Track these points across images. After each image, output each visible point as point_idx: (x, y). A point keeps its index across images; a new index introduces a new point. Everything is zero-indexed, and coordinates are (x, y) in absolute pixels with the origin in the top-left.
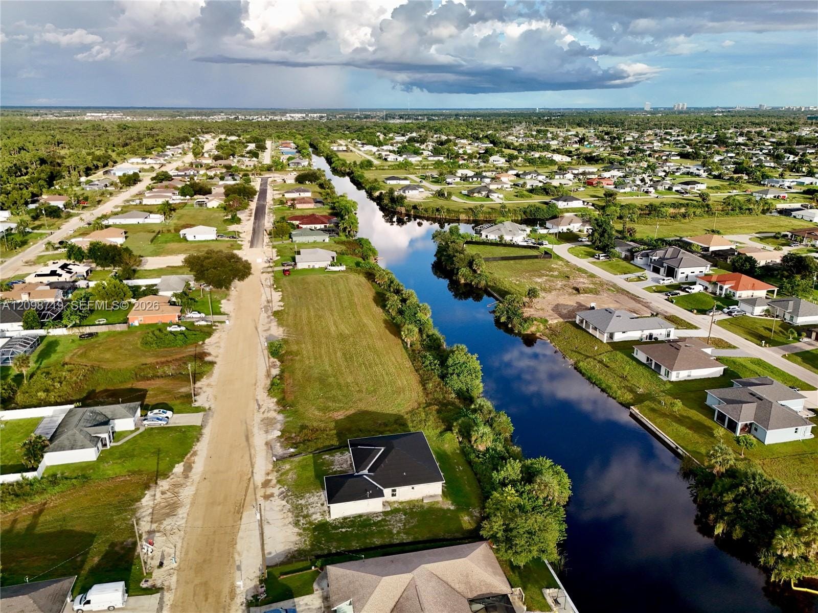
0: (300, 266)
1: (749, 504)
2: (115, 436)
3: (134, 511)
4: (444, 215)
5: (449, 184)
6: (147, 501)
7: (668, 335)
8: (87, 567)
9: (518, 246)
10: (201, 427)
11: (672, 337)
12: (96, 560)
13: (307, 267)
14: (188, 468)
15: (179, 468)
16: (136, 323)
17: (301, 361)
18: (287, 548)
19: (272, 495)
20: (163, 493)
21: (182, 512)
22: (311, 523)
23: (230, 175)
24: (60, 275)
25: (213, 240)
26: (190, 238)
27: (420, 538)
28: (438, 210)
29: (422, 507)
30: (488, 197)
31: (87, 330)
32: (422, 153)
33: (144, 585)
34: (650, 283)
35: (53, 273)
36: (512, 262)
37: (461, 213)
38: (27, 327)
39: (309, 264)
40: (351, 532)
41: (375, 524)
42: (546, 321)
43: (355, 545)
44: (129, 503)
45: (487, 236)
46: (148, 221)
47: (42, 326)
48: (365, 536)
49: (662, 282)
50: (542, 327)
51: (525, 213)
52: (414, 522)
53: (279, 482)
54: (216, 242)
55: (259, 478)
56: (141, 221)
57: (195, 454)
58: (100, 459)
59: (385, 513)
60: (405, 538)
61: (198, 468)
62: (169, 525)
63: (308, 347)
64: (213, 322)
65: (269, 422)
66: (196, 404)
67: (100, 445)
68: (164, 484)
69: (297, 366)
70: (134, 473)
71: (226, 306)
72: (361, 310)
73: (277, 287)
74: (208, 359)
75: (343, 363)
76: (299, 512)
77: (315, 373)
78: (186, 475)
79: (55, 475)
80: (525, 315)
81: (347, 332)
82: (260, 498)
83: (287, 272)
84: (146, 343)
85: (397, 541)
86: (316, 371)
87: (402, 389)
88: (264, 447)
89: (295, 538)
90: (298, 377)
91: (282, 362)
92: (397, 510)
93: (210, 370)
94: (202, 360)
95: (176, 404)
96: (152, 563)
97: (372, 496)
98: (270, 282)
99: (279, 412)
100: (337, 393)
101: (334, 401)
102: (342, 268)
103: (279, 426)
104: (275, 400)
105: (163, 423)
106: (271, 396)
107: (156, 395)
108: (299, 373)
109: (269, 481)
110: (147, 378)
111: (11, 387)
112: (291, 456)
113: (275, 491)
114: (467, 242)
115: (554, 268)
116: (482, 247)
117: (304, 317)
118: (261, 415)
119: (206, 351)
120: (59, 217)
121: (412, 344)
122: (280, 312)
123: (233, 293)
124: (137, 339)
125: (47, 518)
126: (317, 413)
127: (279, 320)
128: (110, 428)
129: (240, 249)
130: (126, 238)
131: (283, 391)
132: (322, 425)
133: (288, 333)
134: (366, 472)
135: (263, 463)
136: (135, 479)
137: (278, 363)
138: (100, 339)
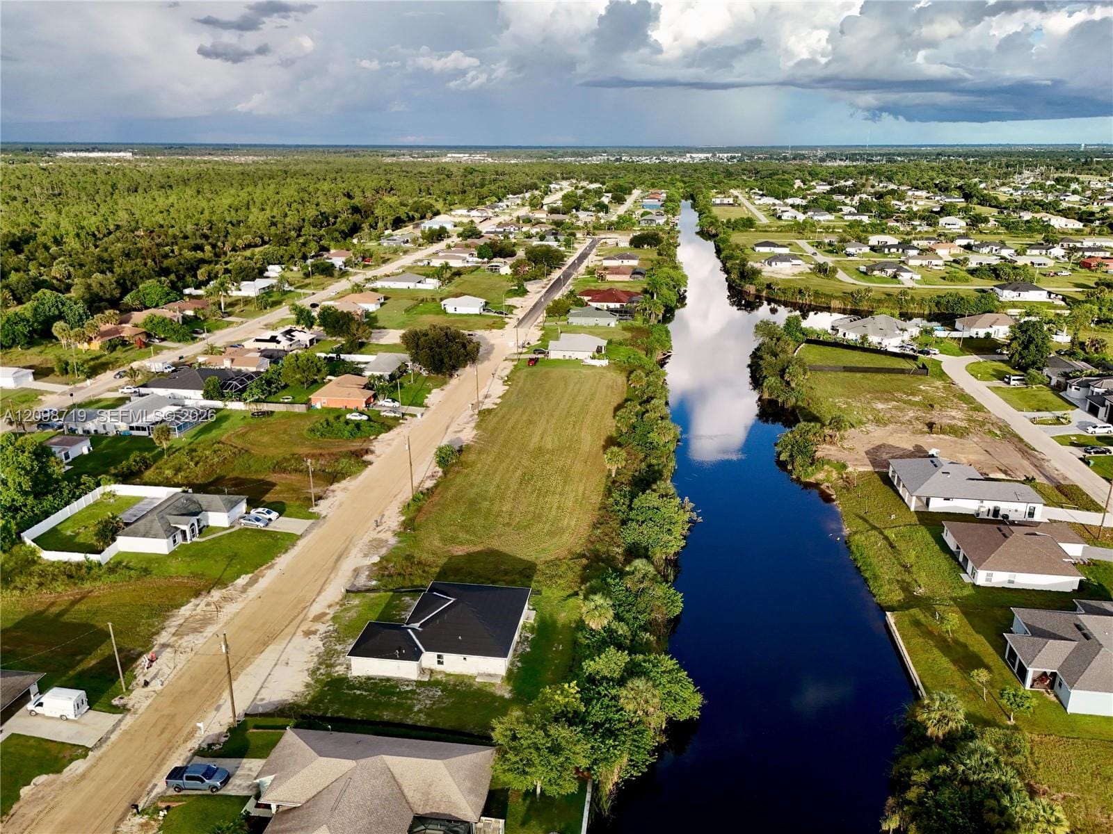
0: (554, 355)
1: (946, 794)
2: (204, 530)
3: (167, 618)
4: (807, 300)
5: (848, 255)
6: (185, 611)
7: (1031, 514)
8: (79, 669)
9: (886, 353)
10: (299, 537)
11: (1037, 518)
12: (93, 662)
13: (561, 358)
14: (253, 582)
15: (243, 580)
16: (318, 406)
17: (467, 475)
18: (285, 698)
19: (314, 633)
20: (208, 604)
21: (210, 630)
22: (329, 675)
23: (553, 234)
24: (278, 342)
25: (476, 315)
26: (450, 310)
27: (441, 725)
28: (800, 292)
29: (471, 685)
30: (895, 276)
31: (265, 407)
32: (841, 210)
33: (115, 702)
34: (1071, 430)
35: (273, 339)
36: (858, 375)
37: (836, 298)
38: (207, 396)
39: (565, 353)
40: (366, 696)
41: (400, 693)
42: (844, 467)
43: (358, 714)
44: (165, 607)
45: (844, 335)
46: (420, 286)
47: (222, 397)
48: (378, 705)
49: (1091, 429)
50: (835, 475)
51: (938, 304)
52: (448, 702)
53: (334, 618)
54: (478, 318)
55: (316, 609)
56: (412, 285)
57: (270, 568)
58: (173, 554)
59: (420, 684)
60: (423, 720)
61: (263, 583)
62: (186, 641)
63: (488, 459)
64: (403, 414)
65: (376, 544)
66: (315, 509)
67: (179, 538)
68: (216, 594)
69: (458, 481)
70: (195, 575)
71: (435, 397)
72: (588, 420)
73: (508, 380)
74: (367, 458)
75: (514, 486)
76: (327, 658)
77: (472, 493)
78: (244, 590)
79: (120, 563)
80: (818, 454)
81: (549, 447)
82: (300, 633)
83: (534, 362)
84: (312, 430)
85: (409, 722)
86: (475, 490)
87: (562, 531)
88: (349, 573)
89: (300, 688)
90: (449, 495)
91: (445, 473)
92: (437, 683)
93: (360, 471)
94: (359, 458)
95: (293, 505)
96: (141, 680)
97: (403, 657)
98: (507, 372)
99: (396, 534)
100: (479, 522)
101: (467, 532)
102: (605, 362)
103: (383, 551)
104: (403, 518)
105: (261, 525)
106: (402, 513)
107: (281, 492)
108: (453, 490)
109: (324, 614)
110: (285, 470)
111: (144, 460)
112: (369, 590)
113: (322, 628)
114: (809, 342)
115: (920, 390)
116: (829, 349)
117: (512, 421)
118: (374, 535)
119: (372, 448)
120: (331, 275)
121: (618, 473)
122: (489, 411)
123: (454, 382)
124: (308, 425)
125: (82, 607)
126: (437, 543)
127: (482, 421)
128: (194, 520)
129: (501, 328)
130: (382, 305)
131: (419, 510)
132: (431, 558)
133: (478, 439)
134: (416, 625)
135: (334, 591)
136: (191, 583)
137: (440, 474)
138: (271, 419)
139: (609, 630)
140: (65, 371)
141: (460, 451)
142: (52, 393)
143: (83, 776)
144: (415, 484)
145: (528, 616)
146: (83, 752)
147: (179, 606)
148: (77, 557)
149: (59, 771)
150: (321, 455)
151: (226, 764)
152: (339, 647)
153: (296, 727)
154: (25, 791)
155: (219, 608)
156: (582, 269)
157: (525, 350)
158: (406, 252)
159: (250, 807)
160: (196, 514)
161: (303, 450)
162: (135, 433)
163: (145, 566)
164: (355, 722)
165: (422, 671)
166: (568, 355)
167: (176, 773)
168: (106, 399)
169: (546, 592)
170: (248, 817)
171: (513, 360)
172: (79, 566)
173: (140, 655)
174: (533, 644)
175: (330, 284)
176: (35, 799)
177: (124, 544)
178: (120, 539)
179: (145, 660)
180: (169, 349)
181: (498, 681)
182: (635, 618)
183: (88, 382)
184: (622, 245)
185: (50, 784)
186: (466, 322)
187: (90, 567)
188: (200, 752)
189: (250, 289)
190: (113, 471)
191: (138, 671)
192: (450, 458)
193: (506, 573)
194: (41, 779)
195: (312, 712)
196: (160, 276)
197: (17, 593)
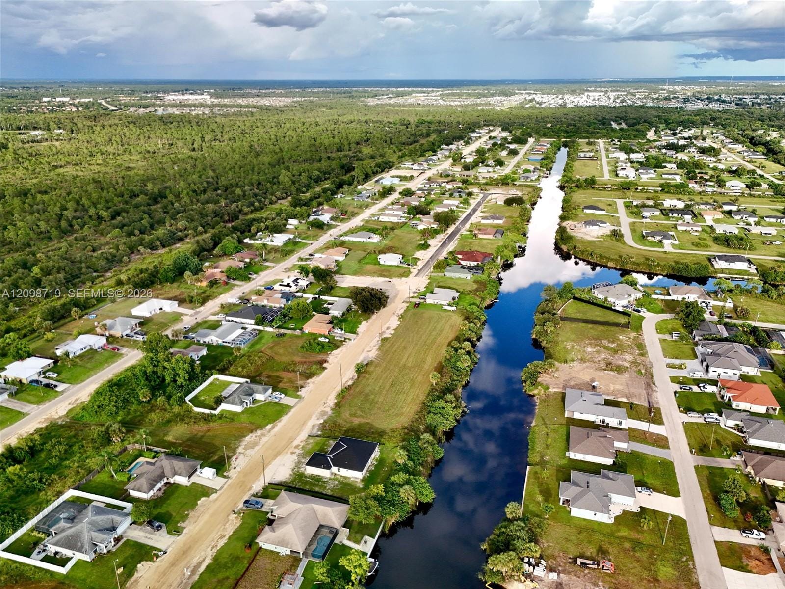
2: (255, 401)
3: (241, 441)
6: (248, 439)
7: (620, 424)
8: (212, 460)
10: (292, 407)
11: (623, 426)
12: (216, 458)
13: (433, 303)
14: (273, 428)
15: (269, 427)
16: (307, 332)
17: (368, 379)
19: (295, 453)
20: (256, 437)
21: (257, 448)
22: (298, 471)
24: (291, 287)
25: (396, 266)
26: (382, 262)
27: (335, 495)
29: (349, 481)
31: (282, 331)
33: (225, 474)
34: (684, 373)
35: (288, 285)
36: (590, 326)
38: (257, 324)
40: (311, 481)
41: (323, 481)
42: (548, 388)
43: (307, 488)
44: (240, 437)
46: (370, 240)
47: (262, 324)
48: (315, 485)
49: (693, 374)
50: (542, 392)
52: (339, 487)
53: (303, 447)
54: (396, 268)
55: (296, 443)
56: (365, 240)
57: (280, 422)
58: (242, 412)
59: (330, 479)
60: (329, 493)
61: (276, 429)
62: (249, 452)
63: (379, 370)
64: (345, 339)
65: (324, 413)
66: (299, 393)
67: (245, 405)
68: (259, 432)
69: (363, 382)
70: (251, 423)
71: (363, 327)
72: (434, 348)
73: (402, 317)
74: (325, 365)
75: (387, 387)
76: (298, 464)
77: (367, 390)
78: (269, 431)
79: (222, 415)
80: (539, 380)
81: (410, 365)
82: (289, 453)
83: (417, 305)
84: (302, 347)
85: (324, 493)
86: (370, 388)
87: (402, 414)
88: (311, 427)
89: (288, 476)
90: (357, 390)
91: (358, 377)
92: (336, 479)
93: (321, 373)
94: (321, 365)
95: (291, 392)
96: (233, 466)
97: (325, 468)
98: (402, 311)
99: (332, 409)
100: (367, 406)
101: (361, 411)
102: (454, 308)
103: (325, 417)
104: (336, 401)
105: (277, 400)
106: (336, 398)
107: (286, 382)
108: (360, 387)
109: (299, 445)
110: (288, 371)
111: (230, 362)
112: (317, 436)
113: (298, 451)
114: (575, 298)
115: (619, 339)
116: (584, 304)
117: (396, 346)
118: (323, 409)
119: (328, 359)
120: (323, 229)
121: (436, 384)
122: (387, 339)
123: (374, 317)
124: (300, 343)
125: (210, 434)
126: (348, 416)
127: (382, 345)
128: (251, 398)
129: (407, 276)
130: (347, 255)
131: (343, 397)
132: (344, 423)
133: (378, 356)
134: (331, 456)
135: (304, 435)
136: (250, 426)
137: (356, 377)
138: (284, 339)
139: (405, 465)
140: (191, 302)
141: (366, 365)
142: (187, 315)
143: (216, 499)
144: (343, 382)
145: (376, 454)
146: (216, 491)
147: (245, 436)
148: (207, 411)
149: (209, 497)
150: (305, 362)
151: (262, 500)
152: (303, 460)
153: (285, 490)
154: (199, 502)
155: (260, 439)
156: (467, 226)
157: (416, 295)
158: (367, 207)
159: (269, 516)
160: (251, 395)
161: (297, 359)
162: (225, 344)
163: (231, 417)
164: (306, 490)
165: (332, 473)
166: (436, 302)
167: (246, 502)
168: (211, 321)
169: (387, 444)
170: (268, 519)
171: (407, 302)
172: (208, 415)
173: (232, 456)
174: (376, 466)
175: (322, 236)
176: (202, 505)
177: (224, 407)
178: (222, 404)
179: (234, 458)
180: (237, 285)
181: (359, 480)
182: (418, 459)
183: (202, 308)
184: (499, 203)
185: (206, 501)
186: (389, 271)
187: (212, 415)
188: (254, 495)
189: (279, 240)
190: (218, 368)
191: (232, 463)
192: (362, 369)
193: (373, 433)
194: (203, 499)
195: (291, 485)
196: (232, 233)
197: (186, 425)
